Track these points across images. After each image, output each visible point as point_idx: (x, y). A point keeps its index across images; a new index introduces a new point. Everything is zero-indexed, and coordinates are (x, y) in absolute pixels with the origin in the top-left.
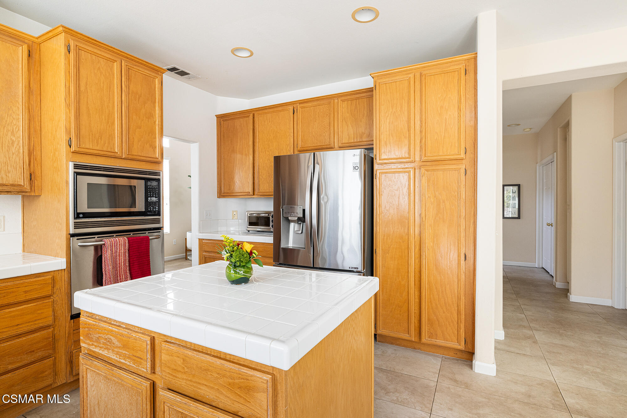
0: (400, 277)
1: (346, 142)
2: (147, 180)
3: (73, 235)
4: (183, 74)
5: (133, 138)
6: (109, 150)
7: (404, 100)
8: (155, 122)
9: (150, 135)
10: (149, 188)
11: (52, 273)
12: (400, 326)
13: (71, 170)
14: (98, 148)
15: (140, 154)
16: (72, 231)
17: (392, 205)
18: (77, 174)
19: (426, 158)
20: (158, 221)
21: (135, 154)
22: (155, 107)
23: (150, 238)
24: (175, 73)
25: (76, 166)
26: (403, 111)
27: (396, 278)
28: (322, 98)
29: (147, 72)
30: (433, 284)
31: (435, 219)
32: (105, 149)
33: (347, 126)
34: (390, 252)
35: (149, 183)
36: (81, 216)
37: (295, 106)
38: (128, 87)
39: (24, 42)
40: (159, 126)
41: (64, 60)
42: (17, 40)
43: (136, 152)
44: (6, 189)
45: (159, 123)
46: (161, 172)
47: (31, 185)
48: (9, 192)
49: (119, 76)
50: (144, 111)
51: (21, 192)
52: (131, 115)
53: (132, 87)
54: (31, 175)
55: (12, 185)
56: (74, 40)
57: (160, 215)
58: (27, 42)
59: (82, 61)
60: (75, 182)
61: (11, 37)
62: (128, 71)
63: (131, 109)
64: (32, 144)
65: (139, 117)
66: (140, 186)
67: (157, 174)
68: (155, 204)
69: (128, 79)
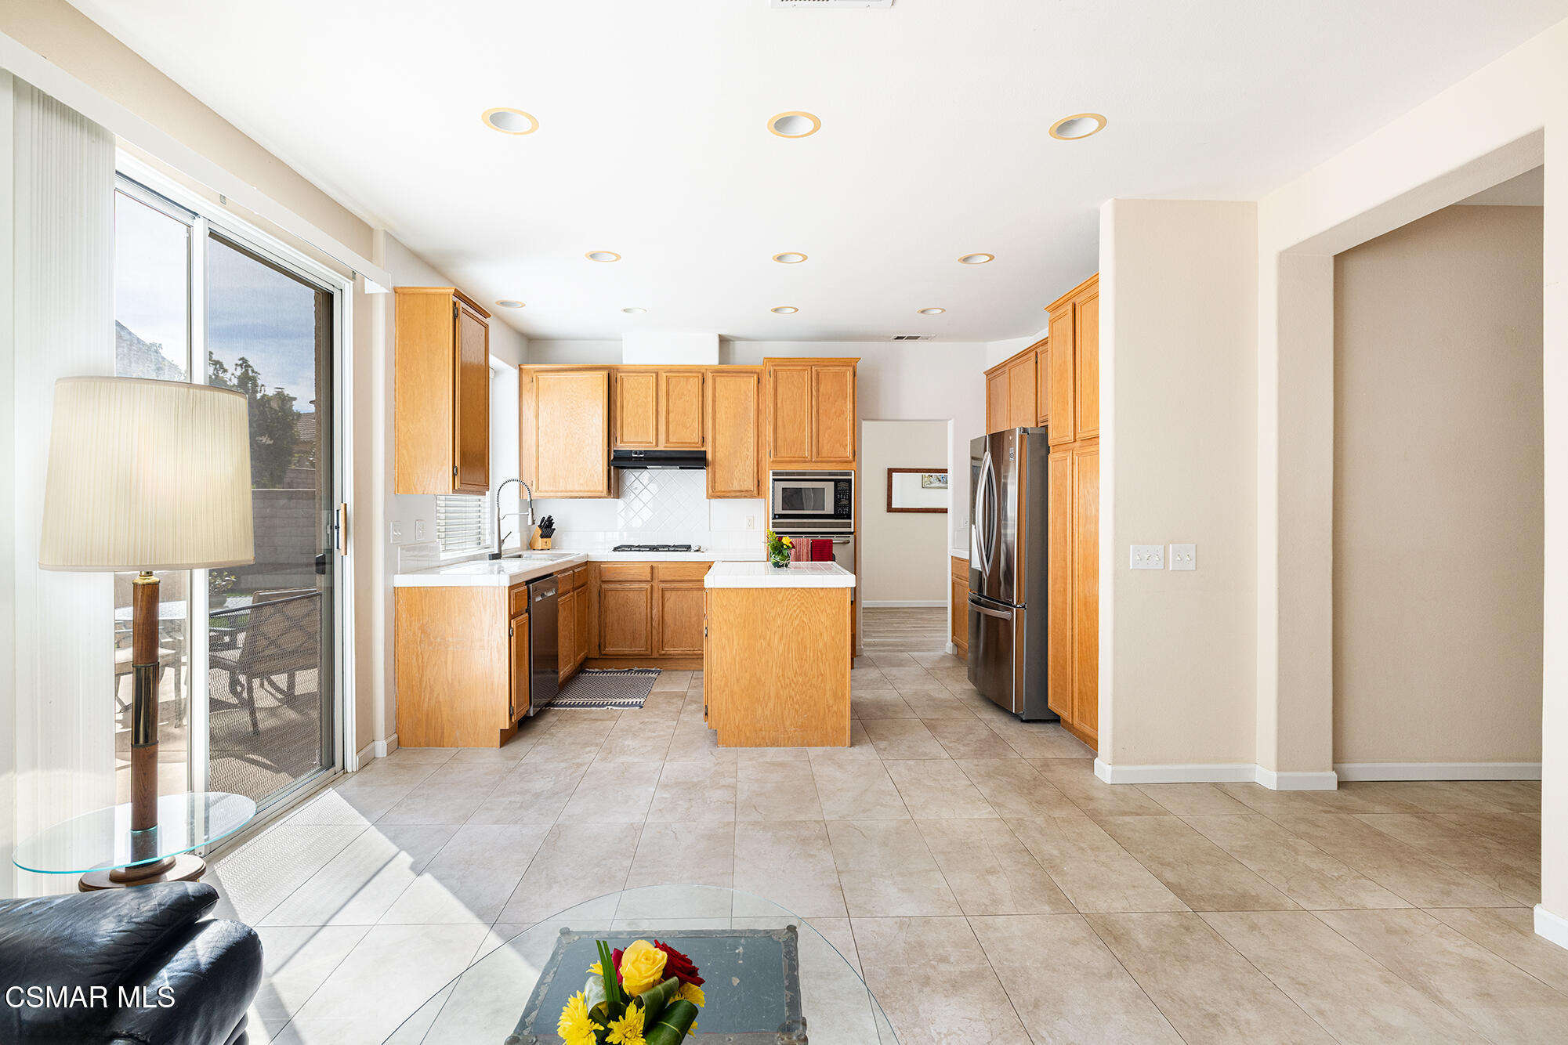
2: (836, 482)
3: (772, 533)
4: (914, 338)
5: (823, 440)
6: (801, 456)
8: (846, 419)
9: (841, 433)
10: (839, 490)
13: (771, 477)
14: (791, 455)
15: (830, 455)
16: (771, 530)
18: (774, 480)
20: (848, 525)
21: (825, 455)
22: (846, 402)
23: (834, 542)
24: (906, 339)
25: (774, 474)
29: (836, 369)
32: (797, 455)
35: (839, 484)
36: (777, 517)
38: (818, 391)
39: (755, 373)
40: (851, 422)
41: (768, 383)
42: (751, 372)
43: (825, 452)
44: (743, 494)
45: (851, 419)
46: (853, 472)
47: (759, 492)
48: (745, 497)
49: (810, 383)
50: (833, 410)
51: (752, 497)
52: (820, 418)
53: (822, 390)
54: (759, 482)
55: (747, 491)
56: (773, 366)
57: (851, 519)
58: (757, 371)
59: (779, 381)
60: (773, 488)
61: (747, 372)
62: (818, 374)
63: (821, 411)
64: (760, 456)
65: (829, 418)
66: (829, 488)
67: (849, 474)
68: (845, 506)
69: (818, 383)
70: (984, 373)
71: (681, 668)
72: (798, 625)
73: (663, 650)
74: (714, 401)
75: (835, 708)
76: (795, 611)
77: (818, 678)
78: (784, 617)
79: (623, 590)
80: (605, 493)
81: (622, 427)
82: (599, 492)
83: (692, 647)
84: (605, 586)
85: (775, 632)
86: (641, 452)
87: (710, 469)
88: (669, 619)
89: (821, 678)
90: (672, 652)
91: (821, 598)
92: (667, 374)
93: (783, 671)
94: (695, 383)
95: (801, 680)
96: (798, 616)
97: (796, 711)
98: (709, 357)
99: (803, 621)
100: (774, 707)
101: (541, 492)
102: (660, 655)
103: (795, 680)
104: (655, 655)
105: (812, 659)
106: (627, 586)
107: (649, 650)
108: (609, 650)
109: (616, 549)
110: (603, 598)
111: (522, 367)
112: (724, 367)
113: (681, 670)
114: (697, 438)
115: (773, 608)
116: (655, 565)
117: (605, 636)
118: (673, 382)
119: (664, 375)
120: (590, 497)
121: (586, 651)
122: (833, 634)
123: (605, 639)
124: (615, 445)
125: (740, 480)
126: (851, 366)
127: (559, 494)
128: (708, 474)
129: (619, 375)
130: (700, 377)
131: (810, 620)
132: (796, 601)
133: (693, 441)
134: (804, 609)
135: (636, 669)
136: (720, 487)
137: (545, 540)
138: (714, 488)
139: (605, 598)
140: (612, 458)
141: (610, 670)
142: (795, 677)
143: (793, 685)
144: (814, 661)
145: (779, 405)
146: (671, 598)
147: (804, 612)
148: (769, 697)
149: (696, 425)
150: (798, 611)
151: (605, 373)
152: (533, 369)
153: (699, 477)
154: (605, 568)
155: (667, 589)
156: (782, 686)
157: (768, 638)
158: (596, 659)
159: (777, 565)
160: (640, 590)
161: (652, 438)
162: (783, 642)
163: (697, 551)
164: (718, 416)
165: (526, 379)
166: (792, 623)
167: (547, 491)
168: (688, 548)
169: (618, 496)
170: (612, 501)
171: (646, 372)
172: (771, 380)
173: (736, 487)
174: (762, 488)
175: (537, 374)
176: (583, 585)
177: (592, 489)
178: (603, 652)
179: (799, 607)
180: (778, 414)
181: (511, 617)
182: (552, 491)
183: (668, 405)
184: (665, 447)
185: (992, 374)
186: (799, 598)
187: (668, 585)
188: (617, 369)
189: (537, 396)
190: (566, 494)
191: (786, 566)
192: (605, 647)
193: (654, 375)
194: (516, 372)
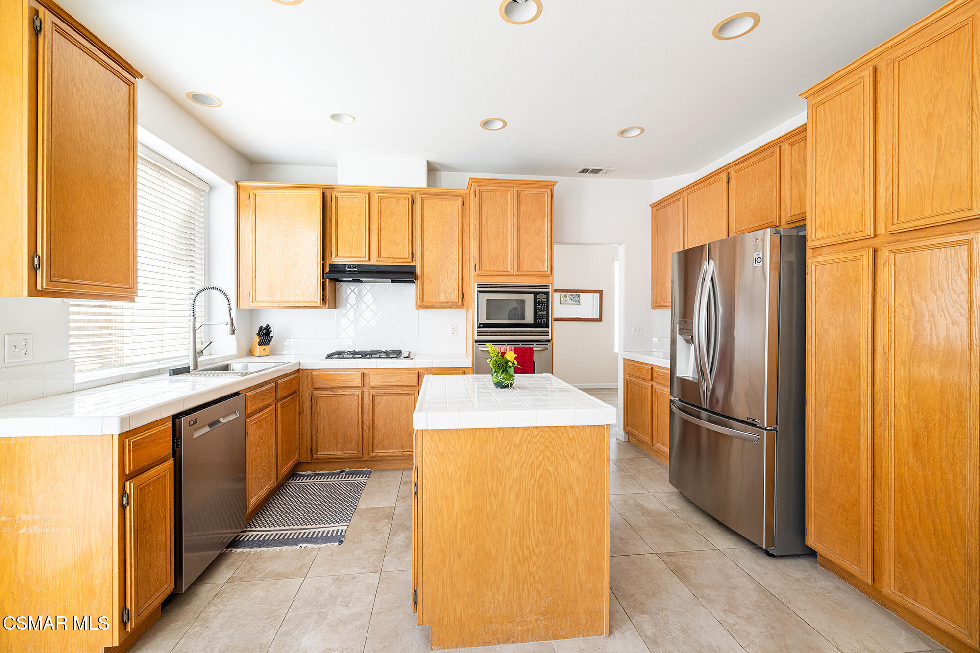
0: (846, 454)
1: (797, 213)
2: (536, 294)
3: (477, 341)
4: (596, 171)
5: (524, 256)
6: (503, 270)
7: (854, 124)
8: (544, 237)
9: (540, 249)
10: (538, 302)
11: (464, 369)
12: (847, 547)
13: (476, 289)
14: (494, 269)
15: (529, 270)
16: (476, 338)
17: (833, 321)
18: (480, 292)
19: (894, 227)
20: (547, 334)
21: (525, 270)
22: (544, 222)
23: (534, 349)
24: (589, 173)
25: (479, 286)
26: (853, 143)
27: (839, 456)
28: (763, 148)
29: (536, 191)
30: (909, 484)
31: (912, 350)
32: (500, 269)
33: (798, 185)
34: (829, 404)
35: (538, 296)
36: (482, 326)
37: (729, 170)
38: (519, 210)
39: (460, 196)
40: (549, 239)
41: (473, 203)
42: (456, 196)
43: (525, 268)
44: (449, 305)
45: (549, 237)
46: (550, 285)
47: (462, 302)
48: (451, 307)
49: (512, 203)
50: (533, 228)
51: (457, 307)
52: (521, 235)
53: (523, 209)
54: (463, 294)
55: (452, 302)
56: (478, 186)
57: (549, 328)
58: (462, 195)
59: (484, 200)
60: (478, 299)
61: (453, 196)
62: (519, 194)
63: (522, 229)
64: (464, 271)
65: (529, 235)
66: (529, 299)
67: (547, 287)
68: (543, 316)
69: (519, 203)
70: (650, 205)
71: (390, 468)
72: (541, 476)
73: (373, 452)
74: (423, 221)
75: (589, 586)
76: (537, 458)
77: (567, 545)
78: (522, 466)
79: (335, 396)
80: (319, 303)
81: (337, 242)
82: (314, 302)
83: (402, 449)
84: (316, 393)
85: (511, 488)
86: (355, 266)
87: (418, 282)
88: (379, 423)
89: (570, 545)
90: (382, 454)
91: (571, 440)
92: (380, 195)
93: (520, 540)
94: (405, 205)
95: (544, 549)
96: (540, 464)
97: (539, 592)
98: (419, 181)
99: (548, 471)
100: (510, 588)
101: (258, 302)
102: (371, 457)
103: (536, 551)
104: (366, 457)
105: (559, 521)
106: (340, 392)
107: (361, 453)
108: (321, 453)
109: (329, 357)
110: (314, 404)
111: (239, 183)
112: (431, 190)
113: (392, 470)
114: (406, 254)
115: (507, 454)
116: (365, 371)
117: (317, 441)
118: (384, 202)
119: (376, 196)
120: (306, 307)
121: (297, 457)
122: (587, 487)
123: (316, 444)
124: (330, 259)
125: (446, 293)
126: (549, 188)
127: (276, 304)
128: (417, 287)
129: (334, 194)
130: (410, 198)
131: (556, 468)
132: (538, 445)
133: (403, 257)
134: (548, 454)
135: (347, 470)
136: (427, 299)
137: (263, 347)
138: (422, 299)
139: (317, 404)
140: (328, 270)
141: (322, 472)
142: (537, 546)
143: (535, 558)
144: (561, 524)
145: (484, 222)
146: (382, 401)
147: (548, 458)
148: (502, 575)
149: (406, 242)
150: (541, 458)
151: (320, 191)
152: (250, 186)
153: (409, 291)
154: (317, 375)
155: (378, 395)
156: (519, 559)
157: (500, 497)
158: (309, 463)
159: (500, 385)
160: (352, 395)
161: (364, 252)
162: (520, 500)
163: (407, 357)
164: (426, 234)
165: (243, 196)
166: (533, 474)
167: (263, 302)
168: (398, 354)
169: (334, 306)
170: (327, 312)
171: (360, 192)
172: (477, 199)
173: (443, 298)
174: (466, 300)
175: (255, 191)
176: (295, 392)
177: (307, 300)
178: (315, 456)
179: (542, 452)
180: (483, 230)
181: (124, 478)
182: (268, 302)
183: (380, 224)
184: (377, 262)
185: (658, 206)
186: (542, 440)
187: (379, 391)
188: (333, 189)
189: (255, 212)
190: (282, 304)
191: (511, 385)
192: (317, 451)
193: (367, 196)
194: (232, 189)
